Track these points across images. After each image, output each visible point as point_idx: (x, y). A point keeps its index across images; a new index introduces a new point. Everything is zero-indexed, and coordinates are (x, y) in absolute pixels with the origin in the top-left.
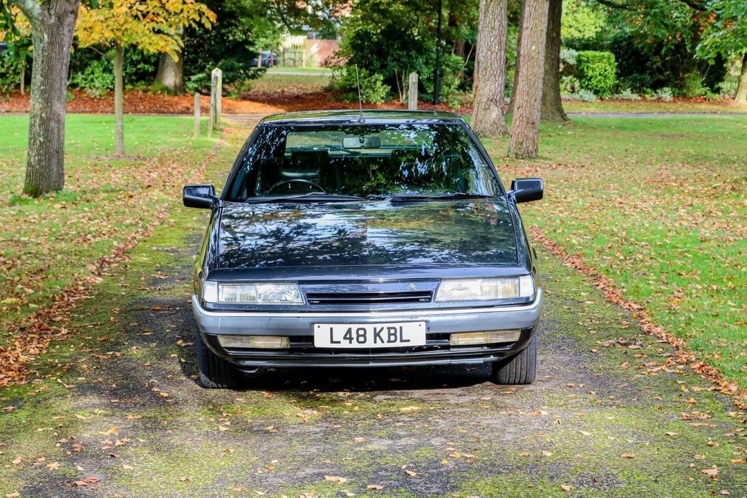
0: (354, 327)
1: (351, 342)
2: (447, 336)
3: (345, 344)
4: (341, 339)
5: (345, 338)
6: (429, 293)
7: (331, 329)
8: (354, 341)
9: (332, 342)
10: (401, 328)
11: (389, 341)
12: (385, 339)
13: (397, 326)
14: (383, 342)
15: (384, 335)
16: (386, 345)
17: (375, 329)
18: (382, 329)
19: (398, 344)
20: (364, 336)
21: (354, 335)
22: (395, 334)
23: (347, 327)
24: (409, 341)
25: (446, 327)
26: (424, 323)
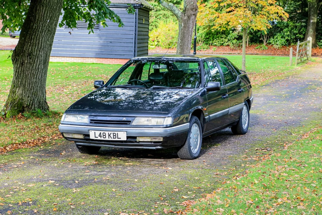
0: (102, 132)
1: (101, 138)
2: (135, 138)
3: (99, 138)
4: (98, 136)
5: (99, 136)
6: (130, 121)
7: (95, 132)
8: (102, 137)
9: (95, 137)
10: (117, 133)
11: (114, 138)
12: (112, 137)
13: (116, 132)
14: (111, 138)
15: (112, 135)
16: (113, 139)
17: (109, 133)
18: (111, 133)
19: (117, 139)
20: (105, 135)
21: (102, 135)
22: (115, 136)
23: (100, 132)
24: (120, 138)
25: (135, 134)
26: (125, 132)
